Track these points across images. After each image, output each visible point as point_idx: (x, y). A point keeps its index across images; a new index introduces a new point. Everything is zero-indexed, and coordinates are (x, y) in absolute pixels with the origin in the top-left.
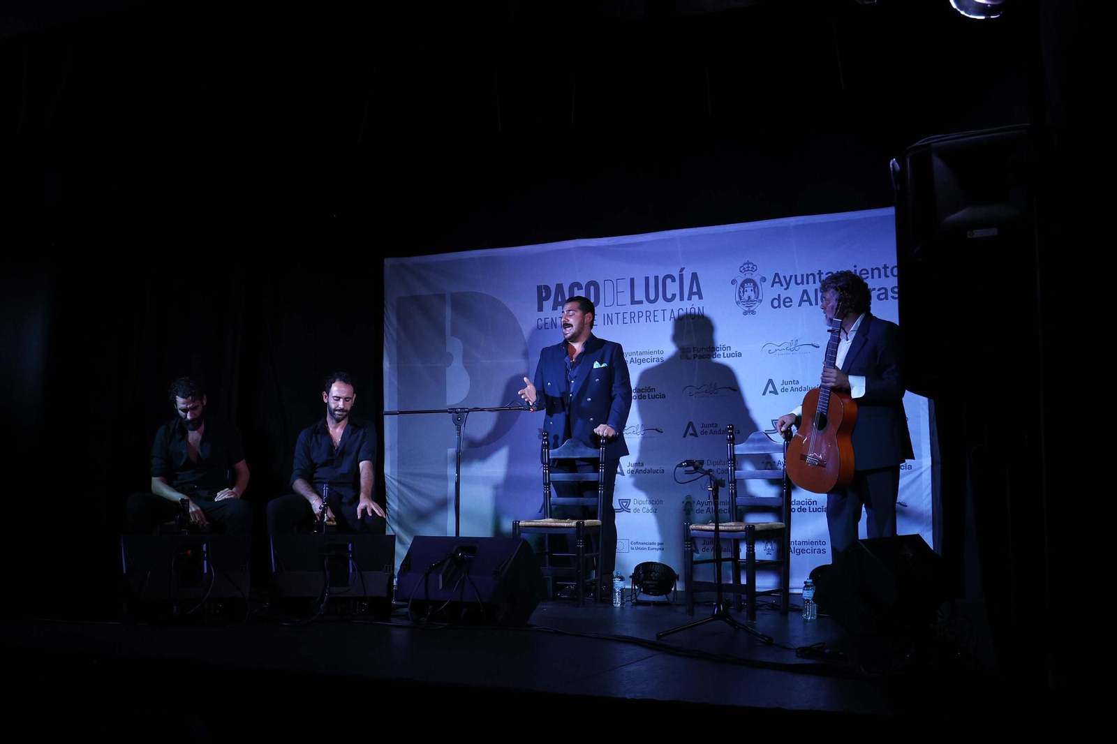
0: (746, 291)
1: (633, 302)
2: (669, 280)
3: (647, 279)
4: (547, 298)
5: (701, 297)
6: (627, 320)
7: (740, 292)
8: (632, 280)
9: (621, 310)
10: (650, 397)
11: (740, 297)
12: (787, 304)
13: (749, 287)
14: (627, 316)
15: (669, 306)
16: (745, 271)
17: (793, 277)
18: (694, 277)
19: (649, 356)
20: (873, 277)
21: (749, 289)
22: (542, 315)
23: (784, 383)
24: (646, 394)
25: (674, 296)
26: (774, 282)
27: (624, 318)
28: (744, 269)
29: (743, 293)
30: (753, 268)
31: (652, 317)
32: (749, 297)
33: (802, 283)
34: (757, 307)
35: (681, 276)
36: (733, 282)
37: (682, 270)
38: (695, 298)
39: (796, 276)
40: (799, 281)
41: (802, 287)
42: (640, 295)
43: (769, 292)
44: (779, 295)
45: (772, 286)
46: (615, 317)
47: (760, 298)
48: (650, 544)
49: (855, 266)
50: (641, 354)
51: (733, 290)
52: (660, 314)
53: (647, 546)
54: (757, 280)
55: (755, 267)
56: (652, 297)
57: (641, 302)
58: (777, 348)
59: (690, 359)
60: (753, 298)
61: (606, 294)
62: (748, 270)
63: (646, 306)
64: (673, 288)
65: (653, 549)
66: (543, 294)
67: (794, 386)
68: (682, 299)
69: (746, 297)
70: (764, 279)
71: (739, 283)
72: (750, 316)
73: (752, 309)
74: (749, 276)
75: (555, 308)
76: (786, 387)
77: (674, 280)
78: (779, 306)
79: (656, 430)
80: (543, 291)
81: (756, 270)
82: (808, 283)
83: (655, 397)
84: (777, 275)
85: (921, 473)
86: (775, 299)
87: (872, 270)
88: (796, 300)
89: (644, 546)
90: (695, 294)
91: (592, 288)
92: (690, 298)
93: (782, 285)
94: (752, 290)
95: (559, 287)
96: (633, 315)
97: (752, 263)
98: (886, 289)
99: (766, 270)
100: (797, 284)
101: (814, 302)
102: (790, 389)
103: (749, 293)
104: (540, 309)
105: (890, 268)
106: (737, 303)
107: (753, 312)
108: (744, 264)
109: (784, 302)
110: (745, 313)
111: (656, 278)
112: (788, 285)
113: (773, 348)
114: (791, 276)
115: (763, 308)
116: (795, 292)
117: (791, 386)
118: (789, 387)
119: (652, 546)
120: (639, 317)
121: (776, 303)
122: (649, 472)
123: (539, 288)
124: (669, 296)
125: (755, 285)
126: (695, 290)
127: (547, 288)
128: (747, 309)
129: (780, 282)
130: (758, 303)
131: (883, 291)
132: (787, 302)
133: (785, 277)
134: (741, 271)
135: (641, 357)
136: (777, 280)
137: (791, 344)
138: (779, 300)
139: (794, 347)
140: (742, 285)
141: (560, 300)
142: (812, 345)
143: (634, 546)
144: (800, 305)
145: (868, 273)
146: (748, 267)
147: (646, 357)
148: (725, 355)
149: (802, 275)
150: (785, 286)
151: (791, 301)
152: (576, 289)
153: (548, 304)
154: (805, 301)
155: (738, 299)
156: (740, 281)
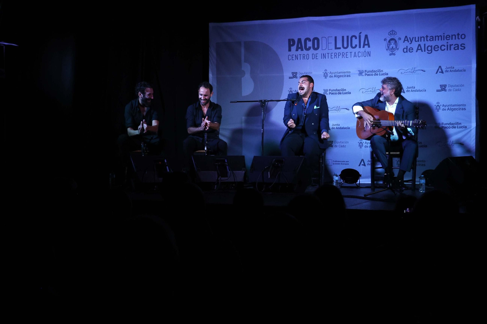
0: (391, 44)
1: (336, 48)
2: (354, 38)
3: (343, 37)
4: (293, 45)
5: (369, 47)
6: (333, 57)
7: (388, 44)
8: (336, 38)
9: (330, 52)
10: (344, 93)
11: (388, 47)
12: (411, 51)
13: (393, 42)
14: (333, 55)
15: (353, 50)
16: (391, 35)
17: (414, 38)
18: (366, 37)
19: (343, 74)
20: (452, 39)
21: (393, 43)
22: (291, 53)
23: (408, 88)
24: (342, 92)
25: (356, 46)
26: (405, 40)
27: (331, 56)
28: (390, 33)
29: (390, 45)
30: (395, 33)
31: (345, 56)
32: (393, 47)
33: (418, 41)
34: (396, 52)
35: (360, 36)
36: (385, 40)
37: (361, 33)
38: (366, 47)
39: (415, 38)
40: (417, 40)
41: (417, 43)
42: (339, 45)
43: (402, 45)
44: (407, 47)
45: (404, 42)
46: (327, 55)
47: (398, 47)
48: (342, 162)
49: (444, 34)
50: (339, 73)
51: (385, 44)
52: (349, 54)
53: (341, 163)
54: (397, 39)
55: (396, 33)
56: (345, 46)
57: (340, 48)
58: (405, 71)
59: (363, 75)
60: (394, 48)
61: (323, 43)
62: (392, 34)
63: (342, 50)
64: (355, 42)
65: (343, 164)
66: (291, 43)
67: (413, 89)
68: (360, 47)
69: (391, 47)
70: (400, 39)
71: (388, 41)
72: (393, 56)
73: (393, 53)
74: (392, 37)
75: (297, 50)
76: (409, 89)
77: (356, 38)
78: (407, 52)
79: (346, 109)
80: (291, 41)
81: (396, 34)
82: (421, 41)
83: (346, 93)
84: (406, 37)
85: (471, 130)
86: (405, 48)
87: (452, 36)
88: (415, 49)
89: (339, 163)
90: (366, 45)
91: (316, 41)
92: (364, 47)
93: (408, 42)
94: (394, 44)
95: (299, 40)
96: (336, 54)
97: (394, 31)
98: (458, 45)
99: (401, 34)
100: (416, 41)
101: (423, 50)
102: (410, 91)
103: (393, 45)
104: (290, 50)
105: (460, 35)
106: (387, 50)
107: (394, 54)
108: (391, 31)
109: (409, 50)
110: (390, 55)
111: (348, 37)
112: (411, 42)
113: (403, 71)
114: (413, 38)
115: (399, 53)
116: (415, 45)
117: (411, 89)
118: (410, 90)
119: (343, 163)
120: (339, 55)
121: (405, 50)
122: (342, 128)
123: (289, 40)
124: (354, 46)
125: (396, 41)
126: (366, 43)
127: (293, 41)
128: (391, 53)
129: (408, 40)
130: (397, 50)
131: (457, 46)
132: (410, 50)
133: (410, 38)
134: (389, 35)
135: (340, 75)
136: (406, 39)
137: (412, 70)
138: (407, 49)
139: (414, 71)
140: (389, 41)
141: (299, 46)
142: (422, 70)
143: (334, 163)
144: (417, 51)
145: (450, 37)
146: (393, 32)
147: (342, 74)
148: (380, 74)
149: (418, 37)
150: (410, 42)
151: (413, 49)
152: (308, 41)
153: (294, 48)
154: (419, 49)
155: (387, 48)
156: (388, 39)
